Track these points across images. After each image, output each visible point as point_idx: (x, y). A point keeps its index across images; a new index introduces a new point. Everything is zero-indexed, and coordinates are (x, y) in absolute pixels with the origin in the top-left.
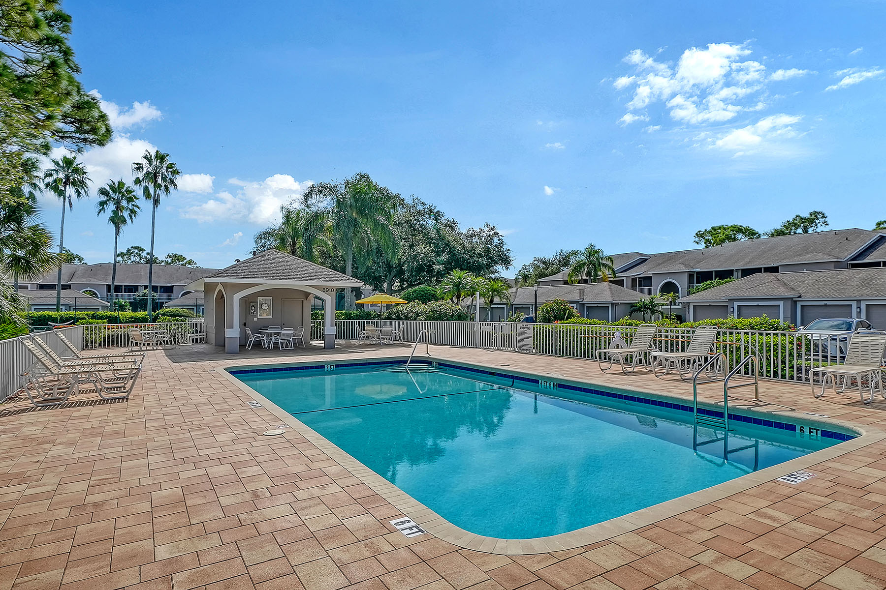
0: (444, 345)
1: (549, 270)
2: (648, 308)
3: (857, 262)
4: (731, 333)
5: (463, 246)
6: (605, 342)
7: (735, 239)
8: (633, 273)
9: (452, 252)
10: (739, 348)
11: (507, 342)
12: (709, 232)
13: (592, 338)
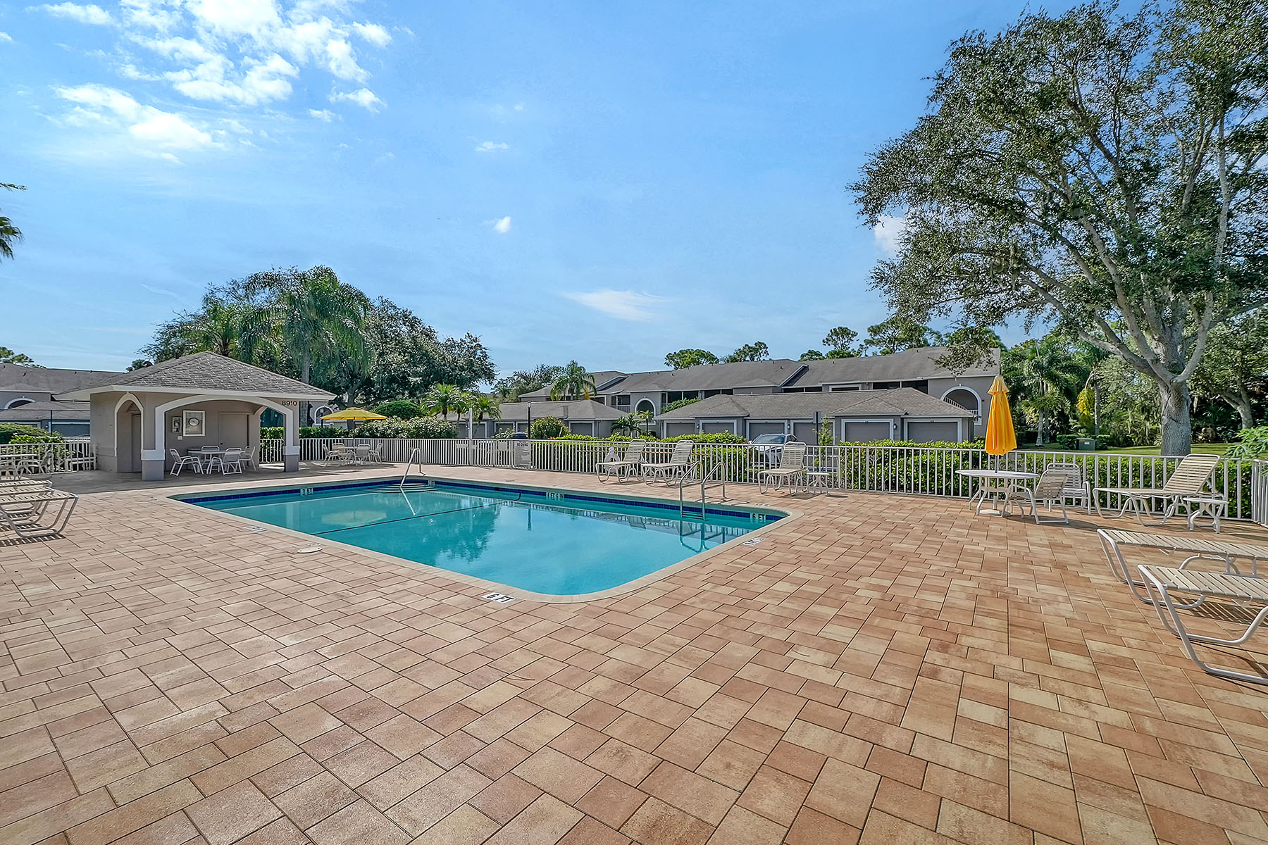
0: (431, 464)
1: (530, 386)
2: (627, 425)
3: (788, 388)
4: (703, 446)
5: (444, 358)
6: (600, 456)
7: (698, 363)
8: (612, 391)
9: (430, 362)
10: (709, 458)
11: (503, 460)
12: (678, 355)
13: (588, 453)
